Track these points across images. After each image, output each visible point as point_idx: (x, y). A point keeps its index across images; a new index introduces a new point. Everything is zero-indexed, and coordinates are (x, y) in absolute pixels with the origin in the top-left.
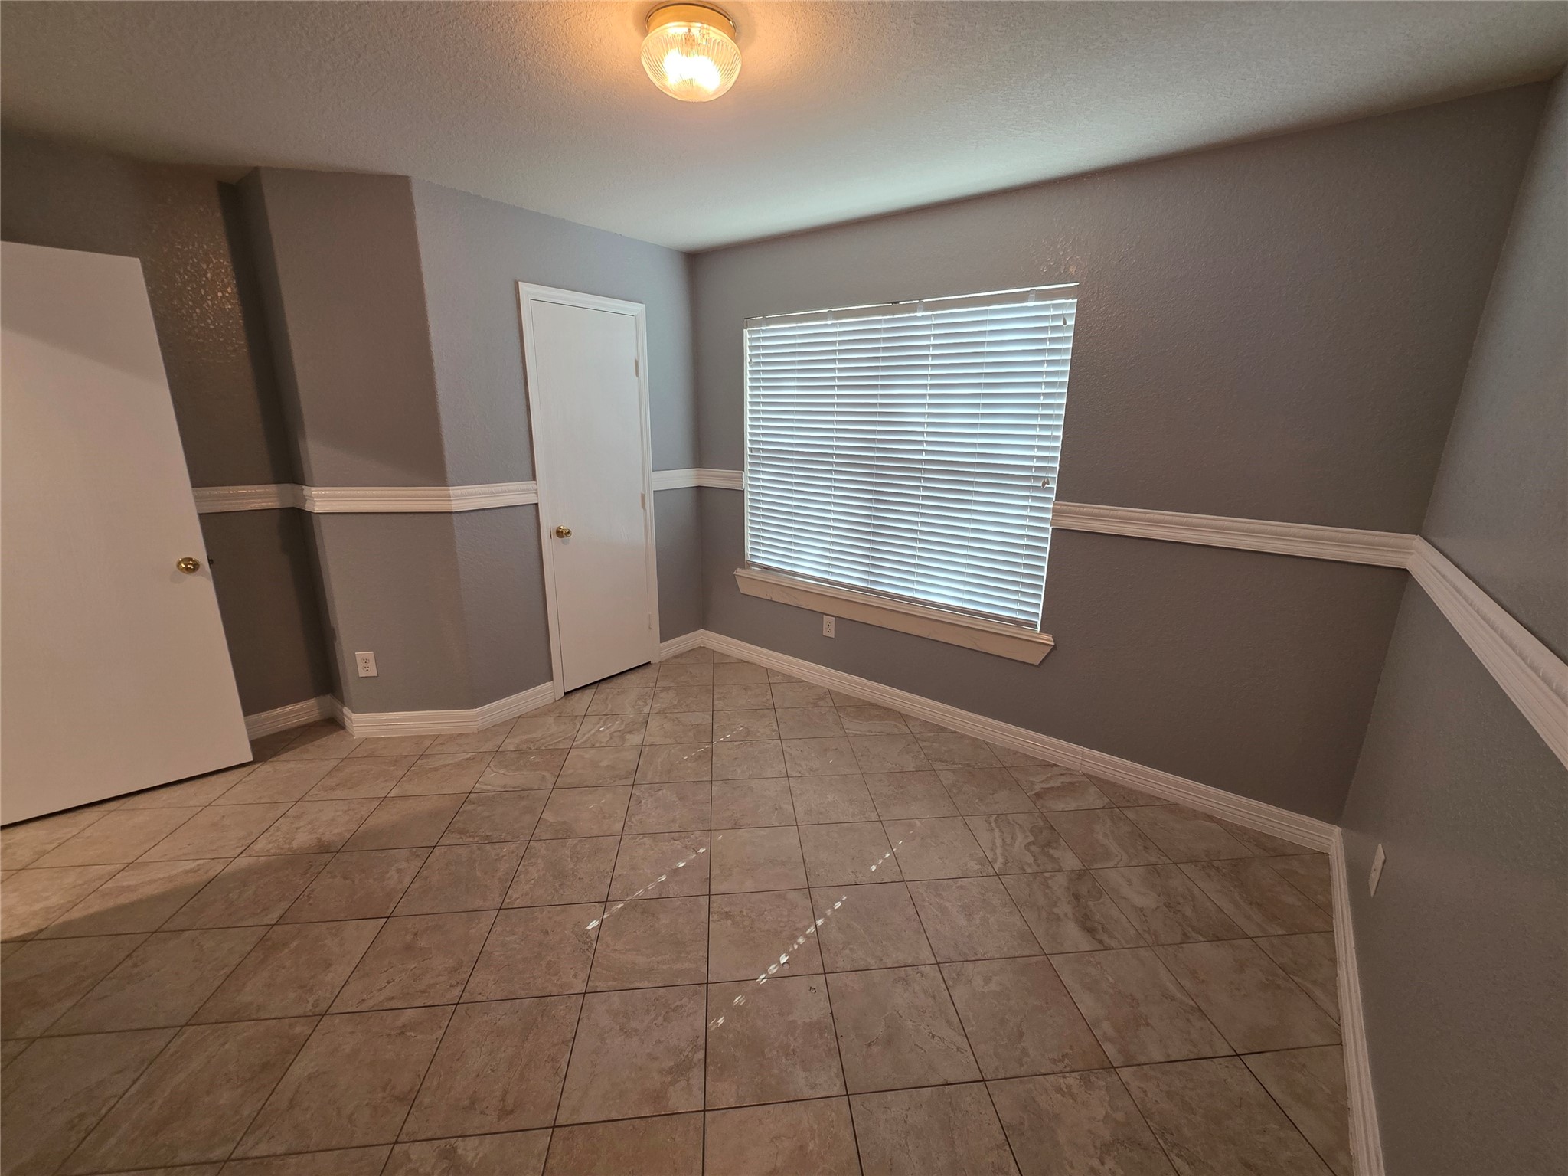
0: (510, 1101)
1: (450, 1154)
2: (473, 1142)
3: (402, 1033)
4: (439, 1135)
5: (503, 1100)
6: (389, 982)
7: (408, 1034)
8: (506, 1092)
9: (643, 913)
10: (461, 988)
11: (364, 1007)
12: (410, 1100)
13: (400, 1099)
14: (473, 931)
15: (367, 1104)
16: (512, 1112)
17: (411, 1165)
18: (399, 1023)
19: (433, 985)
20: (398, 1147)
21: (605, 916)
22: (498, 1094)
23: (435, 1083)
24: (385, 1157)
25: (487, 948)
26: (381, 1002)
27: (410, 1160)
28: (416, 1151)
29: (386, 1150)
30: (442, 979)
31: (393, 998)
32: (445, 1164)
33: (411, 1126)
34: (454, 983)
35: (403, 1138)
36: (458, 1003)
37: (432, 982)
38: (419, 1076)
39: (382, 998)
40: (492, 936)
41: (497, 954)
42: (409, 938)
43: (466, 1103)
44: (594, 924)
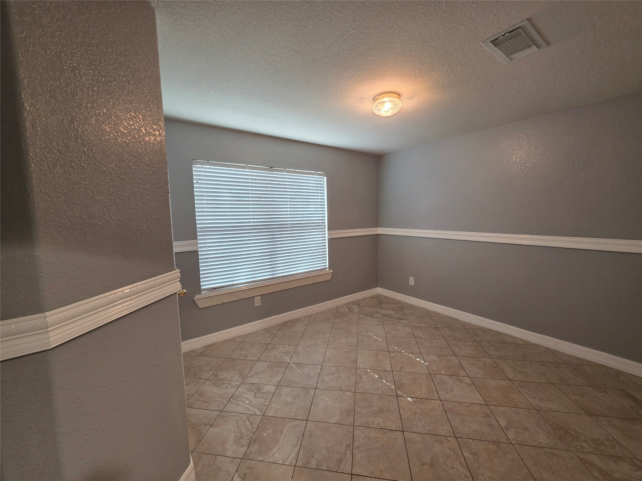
0: (484, 416)
1: (507, 428)
2: (500, 423)
3: (475, 454)
4: (503, 432)
5: (485, 417)
6: (453, 468)
7: (474, 451)
8: (482, 417)
9: (402, 386)
10: (448, 438)
11: (469, 475)
12: (497, 443)
13: (498, 446)
14: (417, 439)
15: (505, 457)
16: (488, 415)
17: (515, 437)
18: (471, 456)
19: (450, 448)
20: (513, 443)
21: (405, 396)
22: (484, 419)
23: (488, 437)
24: (517, 445)
25: (426, 432)
26: (464, 468)
27: (514, 438)
28: (511, 437)
29: (516, 446)
30: (446, 446)
31: (461, 463)
32: (509, 428)
33: (504, 441)
34: (447, 441)
35: (509, 442)
36: (456, 437)
37: (448, 449)
38: (488, 443)
39: (462, 468)
40: (420, 431)
41: (429, 428)
42: (425, 467)
43: (490, 427)
44: (409, 399)
